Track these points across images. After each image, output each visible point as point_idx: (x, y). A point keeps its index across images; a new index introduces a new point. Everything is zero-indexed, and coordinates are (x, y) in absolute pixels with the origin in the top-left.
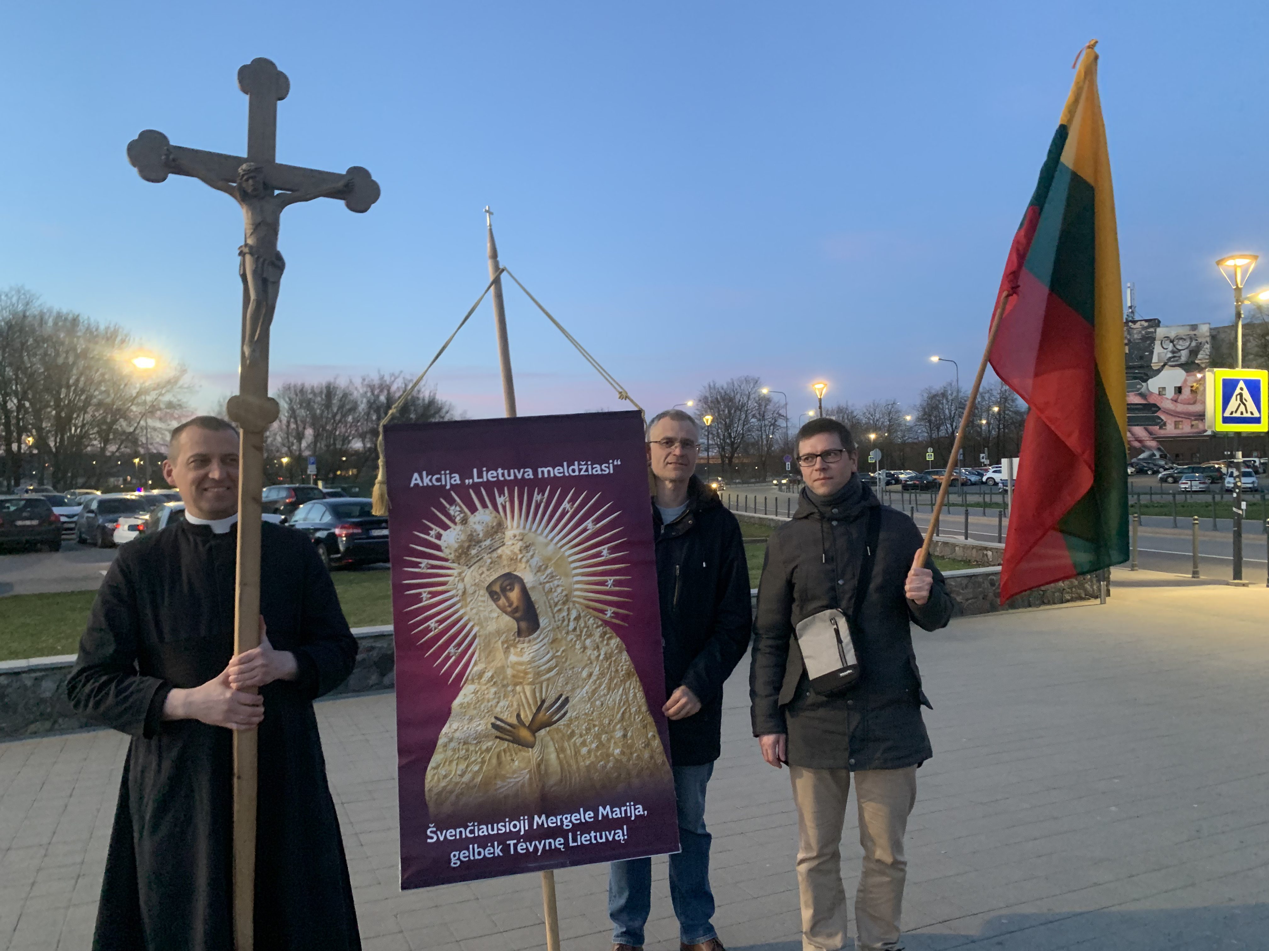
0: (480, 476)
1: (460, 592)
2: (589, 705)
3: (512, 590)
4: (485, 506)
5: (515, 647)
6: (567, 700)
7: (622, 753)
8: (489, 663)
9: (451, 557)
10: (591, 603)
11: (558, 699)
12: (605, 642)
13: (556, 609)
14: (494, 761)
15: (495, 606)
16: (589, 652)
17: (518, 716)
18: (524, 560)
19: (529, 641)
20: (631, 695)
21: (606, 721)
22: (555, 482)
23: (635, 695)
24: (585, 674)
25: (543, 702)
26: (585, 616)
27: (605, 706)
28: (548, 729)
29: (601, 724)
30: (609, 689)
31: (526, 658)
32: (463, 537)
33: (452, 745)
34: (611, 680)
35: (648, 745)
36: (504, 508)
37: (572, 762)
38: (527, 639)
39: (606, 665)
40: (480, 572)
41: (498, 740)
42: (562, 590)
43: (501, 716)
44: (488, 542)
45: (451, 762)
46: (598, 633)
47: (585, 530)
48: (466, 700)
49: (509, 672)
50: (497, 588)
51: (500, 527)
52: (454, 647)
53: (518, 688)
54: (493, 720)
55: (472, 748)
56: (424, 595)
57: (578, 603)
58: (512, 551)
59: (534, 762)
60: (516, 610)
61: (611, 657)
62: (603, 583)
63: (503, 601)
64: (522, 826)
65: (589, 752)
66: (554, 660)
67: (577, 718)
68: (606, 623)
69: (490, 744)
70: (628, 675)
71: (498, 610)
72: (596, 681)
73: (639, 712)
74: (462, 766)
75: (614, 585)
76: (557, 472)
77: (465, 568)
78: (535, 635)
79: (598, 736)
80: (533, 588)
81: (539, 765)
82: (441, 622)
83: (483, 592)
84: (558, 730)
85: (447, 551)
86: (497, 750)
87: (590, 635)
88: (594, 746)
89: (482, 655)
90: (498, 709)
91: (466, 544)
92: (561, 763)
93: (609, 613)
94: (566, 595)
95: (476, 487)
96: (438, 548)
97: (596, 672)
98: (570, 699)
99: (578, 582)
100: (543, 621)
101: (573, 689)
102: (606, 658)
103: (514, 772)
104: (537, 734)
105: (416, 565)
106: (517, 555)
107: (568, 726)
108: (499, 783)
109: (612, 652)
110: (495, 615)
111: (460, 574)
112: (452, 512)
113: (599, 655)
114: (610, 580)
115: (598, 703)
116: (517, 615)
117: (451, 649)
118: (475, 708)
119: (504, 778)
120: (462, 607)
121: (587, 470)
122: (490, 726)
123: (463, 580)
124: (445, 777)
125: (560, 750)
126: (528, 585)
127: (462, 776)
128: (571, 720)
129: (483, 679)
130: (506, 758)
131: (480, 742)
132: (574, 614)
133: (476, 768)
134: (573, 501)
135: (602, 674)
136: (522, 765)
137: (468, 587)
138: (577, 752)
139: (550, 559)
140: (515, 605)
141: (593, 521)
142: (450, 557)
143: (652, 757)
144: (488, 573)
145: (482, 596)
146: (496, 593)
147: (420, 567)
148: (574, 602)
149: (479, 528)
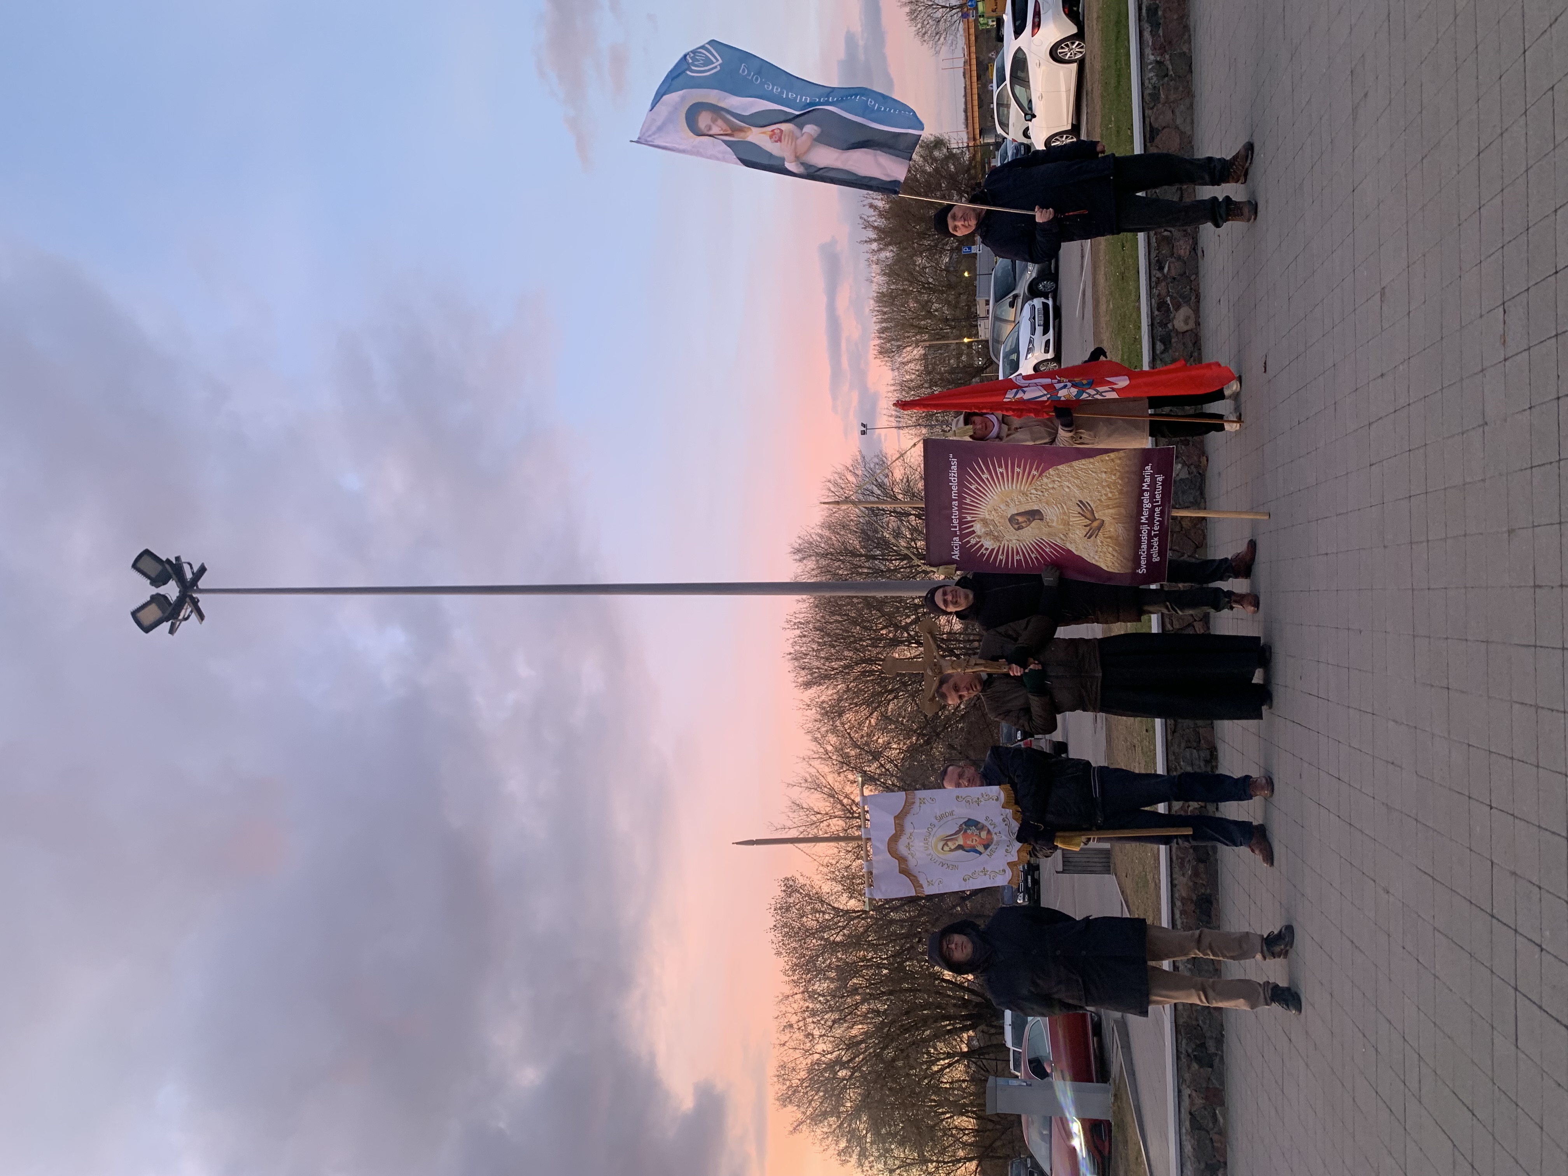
0: (956, 527)
1: (1018, 542)
2: (1085, 490)
3: (1018, 520)
4: (972, 526)
5: (1048, 522)
6: (1081, 501)
7: (1115, 475)
8: (1056, 536)
9: (998, 544)
10: (1029, 480)
11: (1079, 506)
12: (1051, 477)
13: (1030, 500)
14: (1108, 540)
15: (1026, 528)
16: (1055, 486)
17: (1085, 526)
18: (1002, 512)
19: (1046, 515)
20: (1083, 466)
21: (1096, 482)
22: (960, 492)
24: (1067, 490)
25: (1079, 513)
26: (1035, 485)
27: (1087, 481)
28: (1095, 512)
29: (1097, 484)
30: (1078, 478)
31: (1055, 519)
32: (988, 538)
33: (1097, 558)
34: (1072, 476)
35: (1113, 460)
36: (973, 517)
37: (1115, 501)
39: (1064, 478)
40: (1007, 532)
41: (1097, 537)
42: (1020, 495)
43: (1085, 534)
44: (991, 527)
45: (1106, 559)
46: (1045, 480)
47: (987, 479)
48: (1074, 548)
49: (1061, 527)
50: (1016, 526)
51: (985, 522)
53: (1071, 523)
54: (1087, 537)
55: (1100, 550)
57: (1028, 488)
58: (997, 517)
59: (1113, 521)
60: (1029, 520)
62: (1018, 474)
63: (1024, 525)
64: (1145, 529)
65: (1111, 492)
66: (1058, 504)
67: (1091, 497)
68: (1040, 476)
69: (1099, 541)
70: (1071, 467)
71: (1028, 527)
72: (1072, 484)
73: (1093, 464)
74: (1109, 555)
76: (955, 489)
77: (1004, 539)
78: (1043, 512)
79: (1103, 487)
80: (1017, 510)
81: (1114, 518)
82: (1032, 552)
83: (1018, 532)
84: (1096, 507)
85: (995, 546)
86: (1103, 537)
87: (1047, 484)
88: (1108, 489)
89: (1052, 537)
90: (1081, 534)
91: (992, 537)
92: (1114, 507)
93: (1035, 473)
94: (1023, 493)
95: (961, 530)
96: (993, 550)
97: (1067, 484)
98: (1080, 499)
99: (1016, 487)
100: (1036, 508)
101: (1075, 497)
102: (1060, 478)
103: (1116, 531)
104: (1097, 518)
105: (1001, 561)
106: (999, 515)
107: (1095, 502)
108: (1121, 538)
109: (1058, 474)
110: (1030, 529)
111: (1008, 541)
113: (1058, 481)
114: (1017, 469)
115: (1084, 485)
116: (1031, 519)
117: (1047, 550)
118: (1079, 544)
119: (1118, 536)
120: (1025, 542)
121: (954, 473)
122: (1089, 539)
123: (1011, 540)
124: (1113, 563)
125: (1108, 507)
126: (1016, 512)
127: (1114, 556)
128: (1092, 500)
130: (1108, 534)
131: (1097, 545)
132: (1033, 491)
133: (1111, 549)
134: (971, 483)
135: (1069, 481)
136: (1113, 527)
137: (1014, 538)
138: (1110, 499)
139: (1002, 499)
140: (1026, 519)
143: (1120, 459)
144: (1008, 529)
145: (1020, 533)
146: (1019, 526)
148: (1027, 490)
149: (983, 530)
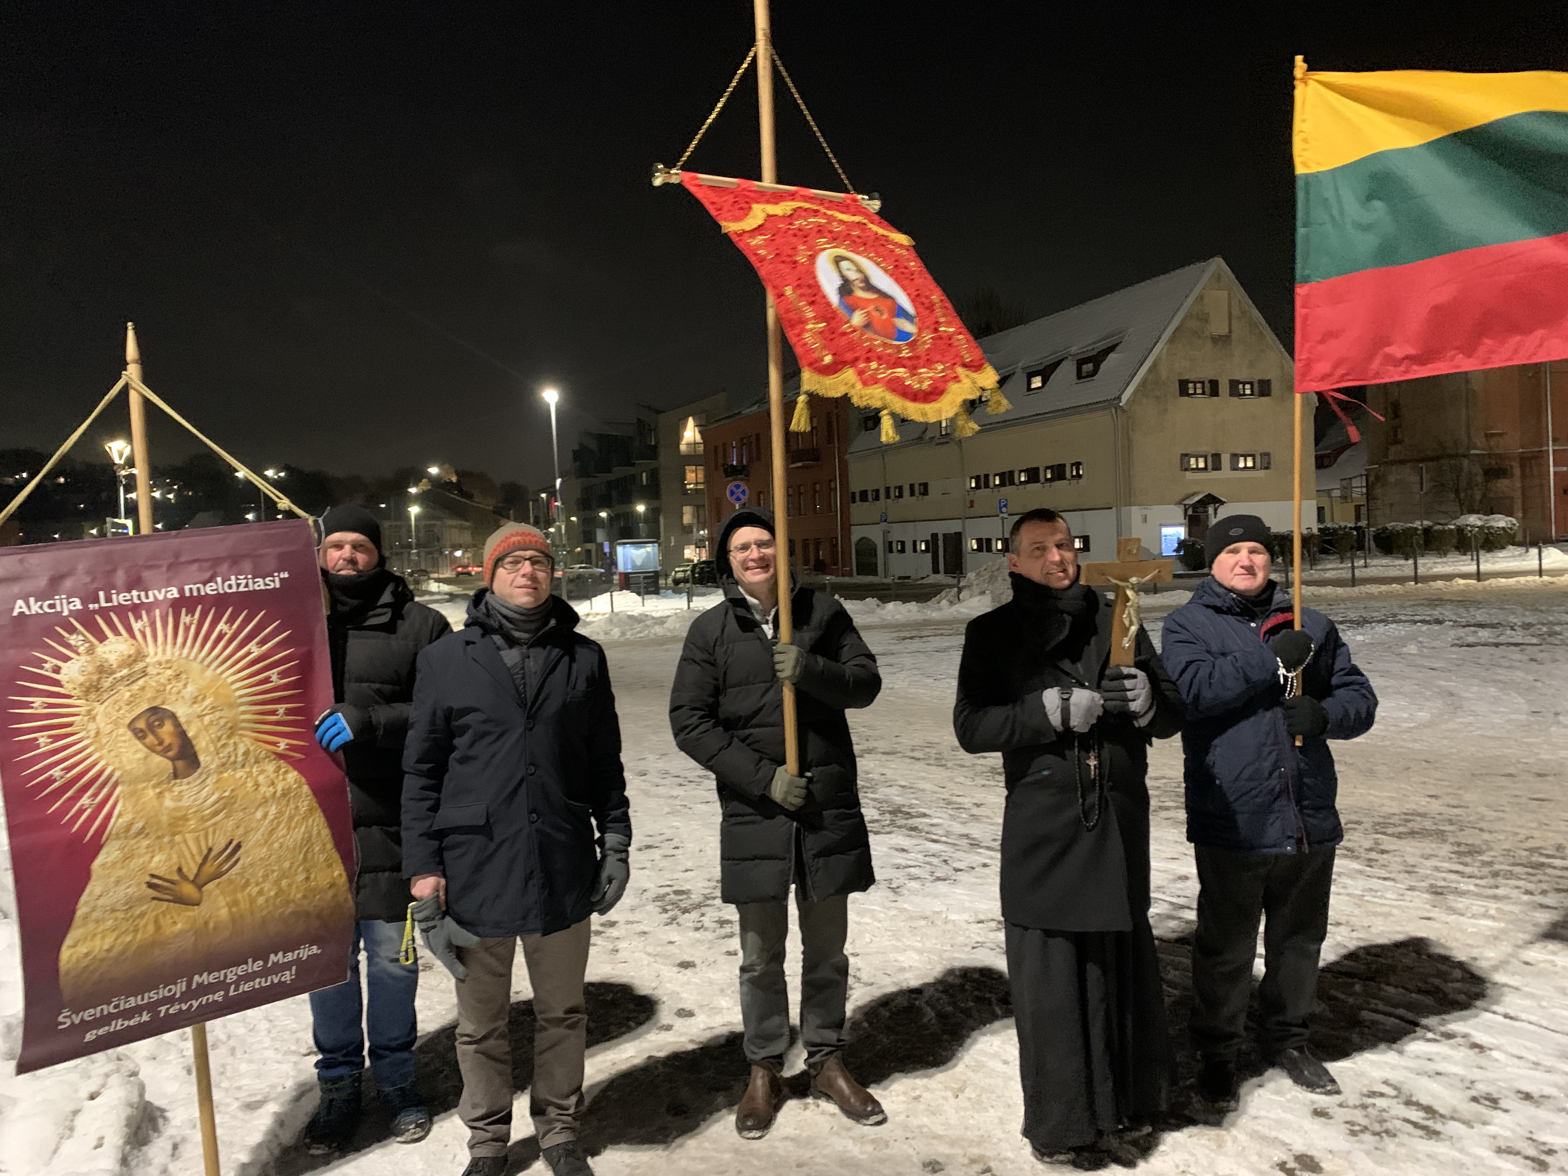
0: (109, 599)
1: (92, 733)
2: (265, 850)
3: (161, 725)
4: (117, 633)
5: (170, 790)
6: (238, 846)
7: (305, 897)
8: (137, 811)
9: (76, 693)
10: (263, 736)
11: (228, 846)
12: (281, 777)
13: (220, 744)
14: (151, 928)
15: (140, 746)
16: (263, 789)
17: (180, 870)
18: (175, 690)
19: (189, 783)
20: (315, 832)
21: (286, 865)
22: (207, 602)
23: (319, 833)
24: (259, 815)
25: (210, 850)
26: (255, 750)
27: (284, 847)
28: (217, 881)
29: (281, 869)
30: (289, 829)
31: (183, 802)
32: (90, 669)
33: (95, 915)
34: (291, 818)
35: (332, 885)
36: (143, 633)
37: (247, 915)
38: (185, 780)
39: (284, 802)
40: (117, 707)
41: (155, 902)
42: (226, 723)
43: (156, 873)
44: (125, 672)
45: (94, 935)
46: (271, 768)
47: (249, 653)
48: (109, 859)
49: (165, 820)
51: (139, 655)
52: (89, 798)
53: (178, 838)
54: (148, 879)
55: (122, 914)
56: (41, 740)
57: (245, 736)
58: (157, 682)
59: (199, 921)
60: (168, 748)
61: (289, 793)
62: (272, 712)
65: (266, 901)
66: (221, 802)
67: (252, 864)
68: (279, 755)
69: (144, 908)
70: (311, 810)
71: (145, 750)
72: (273, 820)
73: (323, 850)
74: (110, 938)
75: (286, 714)
76: (209, 589)
77: (96, 704)
78: (196, 775)
79: (276, 883)
80: (189, 722)
82: (69, 769)
83: (123, 730)
84: (230, 881)
85: (69, 686)
86: (154, 913)
87: (263, 771)
88: (273, 893)
89: (128, 804)
90: (153, 865)
91: (95, 677)
92: (233, 917)
93: (282, 745)
94: (230, 728)
95: (104, 613)
96: (58, 683)
97: (273, 810)
98: (243, 845)
99: (244, 713)
100: (204, 760)
101: (246, 833)
102: (283, 796)
103: (177, 935)
104: (204, 889)
105: (27, 705)
106: (164, 685)
108: (157, 951)
109: (290, 787)
110: (141, 756)
111: (89, 712)
112: (73, 642)
113: (275, 793)
114: (281, 708)
116: (170, 754)
117: (85, 800)
118: (123, 868)
119: (162, 944)
120: (95, 751)
121: (247, 586)
122: (144, 886)
123: (94, 719)
124: (88, 953)
125: (233, 904)
126: (182, 720)
127: (110, 949)
128: (243, 868)
129: (131, 832)
130: (165, 922)
131: (130, 908)
132: (241, 749)
133: (128, 938)
134: (231, 621)
135: (280, 813)
136: (186, 927)
137: (102, 725)
138: (252, 904)
139: (208, 687)
140: (167, 742)
141: (257, 644)
142: (73, 693)
143: (335, 896)
144: (128, 708)
145: (122, 735)
146: (142, 731)
147: (32, 708)
148: (241, 735)
149: (111, 658)
